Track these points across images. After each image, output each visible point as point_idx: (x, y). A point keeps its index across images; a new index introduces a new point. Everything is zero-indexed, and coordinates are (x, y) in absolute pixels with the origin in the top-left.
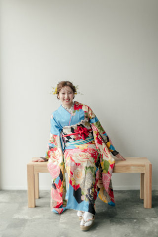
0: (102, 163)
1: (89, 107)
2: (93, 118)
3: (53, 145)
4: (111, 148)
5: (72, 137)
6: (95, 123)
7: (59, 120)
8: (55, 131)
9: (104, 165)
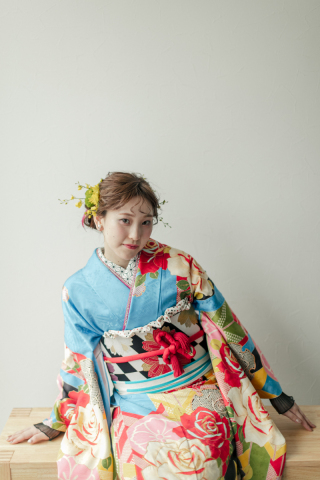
0: (244, 457)
1: (190, 261)
2: (205, 298)
3: (76, 380)
4: (270, 389)
5: (138, 365)
6: (213, 313)
7: (88, 306)
8: (79, 340)
9: (252, 463)
